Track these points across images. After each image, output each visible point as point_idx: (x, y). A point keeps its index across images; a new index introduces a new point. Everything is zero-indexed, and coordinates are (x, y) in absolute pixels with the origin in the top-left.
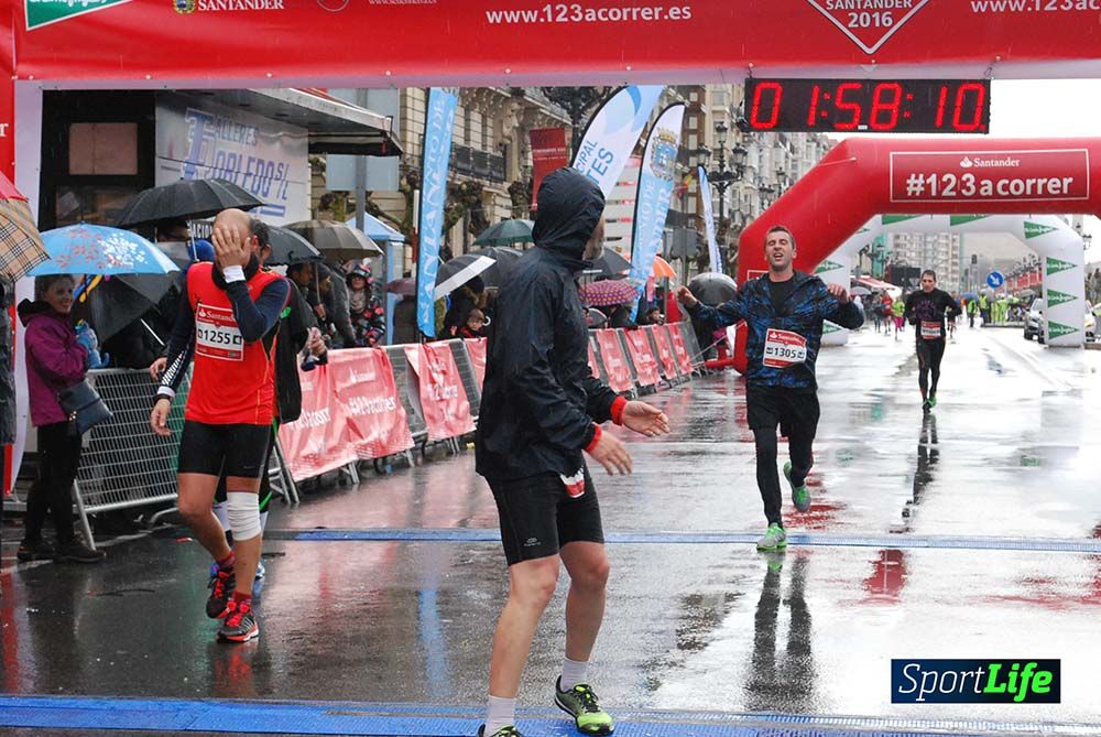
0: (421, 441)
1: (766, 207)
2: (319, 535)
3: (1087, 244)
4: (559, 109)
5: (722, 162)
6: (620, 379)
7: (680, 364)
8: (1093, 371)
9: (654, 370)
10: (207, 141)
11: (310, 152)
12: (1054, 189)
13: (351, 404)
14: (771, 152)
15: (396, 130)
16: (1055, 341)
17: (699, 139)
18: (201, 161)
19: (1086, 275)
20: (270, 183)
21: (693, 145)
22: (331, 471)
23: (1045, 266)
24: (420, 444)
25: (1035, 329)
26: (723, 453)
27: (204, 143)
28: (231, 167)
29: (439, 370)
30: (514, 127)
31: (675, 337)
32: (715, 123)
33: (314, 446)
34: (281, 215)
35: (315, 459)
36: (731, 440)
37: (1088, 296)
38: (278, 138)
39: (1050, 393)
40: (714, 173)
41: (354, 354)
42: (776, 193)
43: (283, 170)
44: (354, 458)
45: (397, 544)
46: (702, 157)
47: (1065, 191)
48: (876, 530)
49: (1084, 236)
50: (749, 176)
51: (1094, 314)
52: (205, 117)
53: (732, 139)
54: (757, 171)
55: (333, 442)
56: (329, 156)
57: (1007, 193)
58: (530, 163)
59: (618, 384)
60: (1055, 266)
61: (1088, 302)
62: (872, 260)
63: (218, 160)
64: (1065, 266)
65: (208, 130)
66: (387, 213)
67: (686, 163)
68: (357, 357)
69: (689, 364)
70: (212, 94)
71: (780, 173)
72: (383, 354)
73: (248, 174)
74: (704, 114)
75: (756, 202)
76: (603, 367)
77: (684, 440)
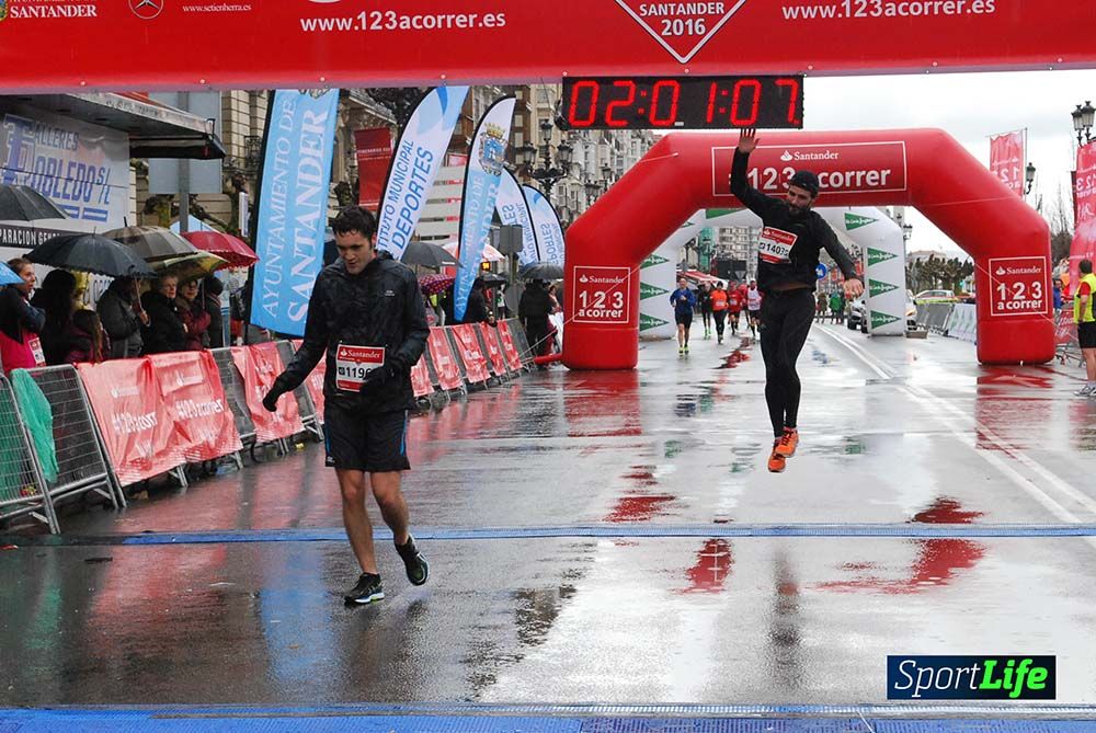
0: (250, 442)
1: (592, 203)
2: (146, 539)
3: (908, 234)
4: (385, 109)
5: (548, 159)
6: (449, 376)
7: (509, 361)
8: (915, 359)
9: (483, 367)
10: (26, 146)
11: (131, 157)
12: (873, 181)
13: (178, 407)
14: (596, 149)
15: (219, 133)
16: (878, 330)
17: (524, 137)
18: (20, 167)
19: (908, 265)
20: (91, 187)
21: (519, 143)
22: (158, 475)
23: (866, 256)
24: (249, 446)
25: (859, 318)
26: (551, 448)
27: (23, 149)
28: (51, 173)
29: (266, 371)
30: (340, 128)
31: (504, 334)
32: (540, 121)
33: (142, 450)
34: (105, 220)
35: (141, 463)
36: (559, 436)
37: (909, 285)
38: (98, 143)
39: (872, 382)
40: (540, 170)
41: (180, 357)
42: (602, 189)
43: (105, 175)
44: (183, 461)
45: (225, 546)
46: (528, 154)
47: (883, 183)
48: (700, 520)
49: (905, 227)
50: (576, 173)
51: (915, 303)
52: (25, 123)
53: (557, 137)
54: (583, 167)
55: (161, 446)
56: (150, 159)
57: (827, 186)
58: (356, 164)
59: (447, 382)
60: (876, 256)
61: (910, 291)
62: (699, 253)
63: (37, 166)
64: (886, 257)
65: (25, 135)
66: (212, 216)
67: (512, 160)
68: (183, 361)
69: (517, 360)
70: (30, 99)
71: (605, 170)
72: (209, 356)
73: (69, 179)
74: (529, 112)
75: (582, 197)
76: (432, 365)
77: (515, 435)
